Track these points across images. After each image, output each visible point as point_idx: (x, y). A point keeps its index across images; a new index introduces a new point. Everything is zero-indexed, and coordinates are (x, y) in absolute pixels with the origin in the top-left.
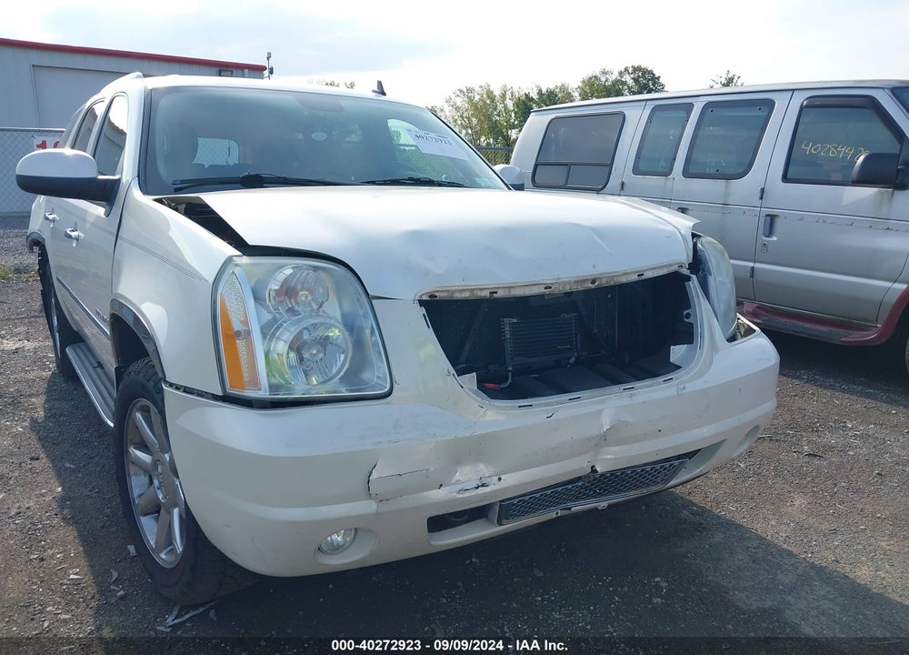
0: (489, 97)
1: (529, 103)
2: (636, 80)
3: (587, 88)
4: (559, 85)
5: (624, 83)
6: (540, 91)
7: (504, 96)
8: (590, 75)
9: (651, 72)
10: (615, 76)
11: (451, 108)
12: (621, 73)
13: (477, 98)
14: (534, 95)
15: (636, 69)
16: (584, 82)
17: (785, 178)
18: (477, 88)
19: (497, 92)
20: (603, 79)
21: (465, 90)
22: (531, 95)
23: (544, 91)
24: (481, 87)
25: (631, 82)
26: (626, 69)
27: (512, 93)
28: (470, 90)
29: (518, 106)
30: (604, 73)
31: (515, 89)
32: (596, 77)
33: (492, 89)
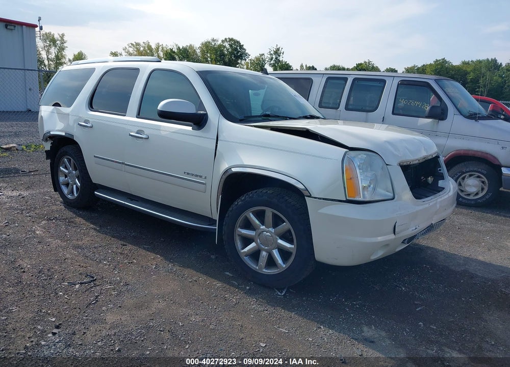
0: (149, 49)
1: (173, 54)
2: (231, 46)
3: (204, 48)
4: (189, 45)
5: (225, 47)
6: (179, 47)
7: (157, 49)
8: (206, 41)
9: (238, 42)
10: (219, 42)
11: (126, 54)
12: (223, 41)
13: (142, 49)
14: (175, 50)
15: (231, 40)
16: (202, 44)
17: (393, 113)
18: (142, 44)
19: (153, 47)
20: (213, 44)
21: (135, 44)
22: (174, 50)
23: (181, 47)
24: (144, 43)
25: (228, 46)
26: (226, 39)
27: (162, 47)
28: (138, 44)
29: (166, 55)
30: (214, 40)
31: (164, 45)
32: (209, 42)
33: (150, 44)
